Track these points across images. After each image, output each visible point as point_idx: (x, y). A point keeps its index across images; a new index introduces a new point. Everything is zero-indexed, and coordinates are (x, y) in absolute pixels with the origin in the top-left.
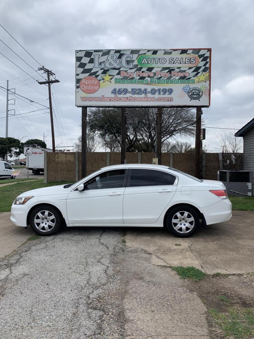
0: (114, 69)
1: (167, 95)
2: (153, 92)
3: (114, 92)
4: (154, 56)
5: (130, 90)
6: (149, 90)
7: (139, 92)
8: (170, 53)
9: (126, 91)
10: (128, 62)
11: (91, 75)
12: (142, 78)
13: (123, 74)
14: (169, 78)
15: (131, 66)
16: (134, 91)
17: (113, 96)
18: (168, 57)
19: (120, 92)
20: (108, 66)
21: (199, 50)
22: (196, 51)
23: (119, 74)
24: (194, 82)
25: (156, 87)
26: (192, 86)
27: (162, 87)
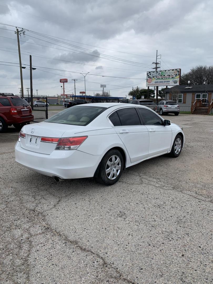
0: (155, 76)
1: (168, 83)
2: (165, 82)
3: (155, 82)
4: (165, 72)
5: (159, 82)
6: (164, 81)
7: (161, 82)
8: (169, 71)
9: (158, 82)
10: (159, 74)
11: (150, 78)
12: (162, 78)
13: (158, 77)
14: (169, 78)
15: (160, 75)
16: (160, 82)
17: (155, 83)
18: (169, 72)
19: (157, 82)
20: (154, 76)
21: (177, 69)
22: (176, 70)
23: (156, 77)
24: (175, 79)
25: (166, 81)
26: (175, 80)
27: (167, 80)
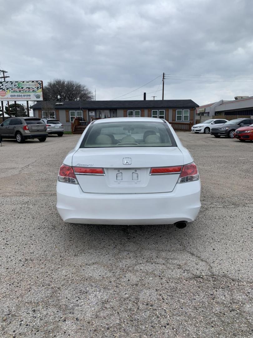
1: (29, 97)
3: (11, 96)
4: (23, 83)
5: (16, 95)
6: (23, 95)
7: (19, 96)
8: (28, 82)
9: (15, 96)
10: (15, 86)
11: (3, 90)
12: (20, 91)
13: (13, 90)
14: (29, 91)
15: (16, 87)
16: (18, 96)
17: (11, 97)
18: (28, 83)
19: (13, 96)
20: (8, 87)
21: (38, 81)
22: (37, 81)
23: (12, 90)
24: (37, 92)
25: (25, 94)
26: (37, 94)
27: (27, 94)
